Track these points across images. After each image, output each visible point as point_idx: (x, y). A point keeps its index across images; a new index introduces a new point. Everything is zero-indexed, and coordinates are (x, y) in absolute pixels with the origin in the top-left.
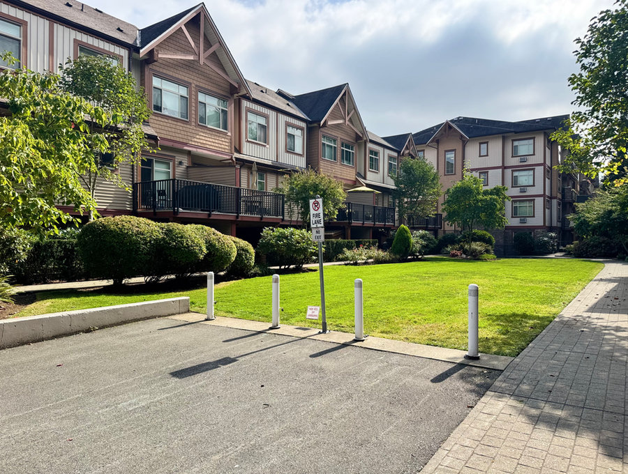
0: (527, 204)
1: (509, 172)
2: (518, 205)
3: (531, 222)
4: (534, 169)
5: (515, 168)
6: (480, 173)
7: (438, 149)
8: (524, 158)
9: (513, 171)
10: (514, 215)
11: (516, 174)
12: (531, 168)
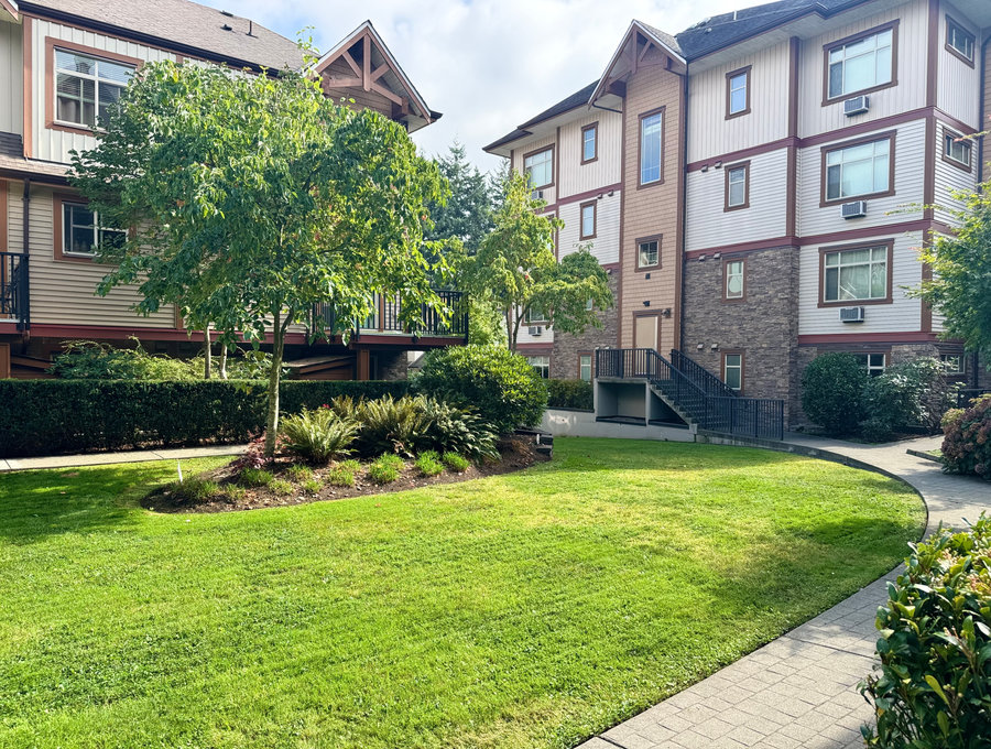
0: (871, 258)
1: (812, 155)
2: (838, 262)
3: (879, 321)
4: (892, 136)
5: (835, 141)
6: (730, 169)
7: (623, 113)
8: (858, 103)
9: (825, 151)
10: (828, 297)
11: (835, 159)
12: (885, 131)
